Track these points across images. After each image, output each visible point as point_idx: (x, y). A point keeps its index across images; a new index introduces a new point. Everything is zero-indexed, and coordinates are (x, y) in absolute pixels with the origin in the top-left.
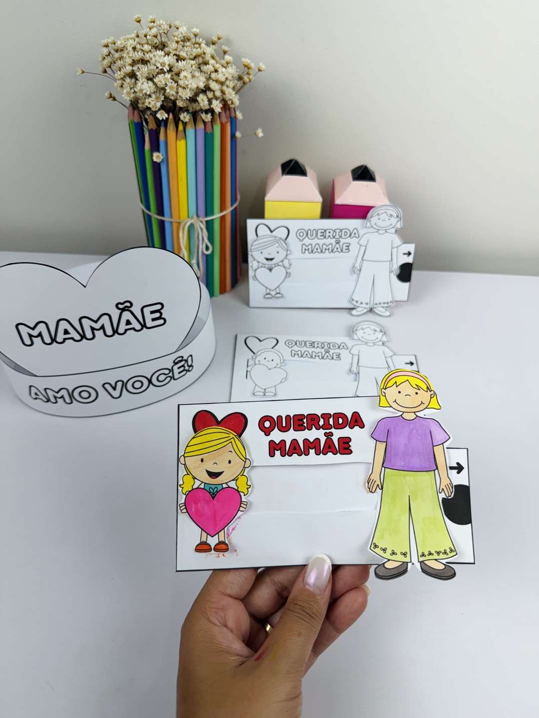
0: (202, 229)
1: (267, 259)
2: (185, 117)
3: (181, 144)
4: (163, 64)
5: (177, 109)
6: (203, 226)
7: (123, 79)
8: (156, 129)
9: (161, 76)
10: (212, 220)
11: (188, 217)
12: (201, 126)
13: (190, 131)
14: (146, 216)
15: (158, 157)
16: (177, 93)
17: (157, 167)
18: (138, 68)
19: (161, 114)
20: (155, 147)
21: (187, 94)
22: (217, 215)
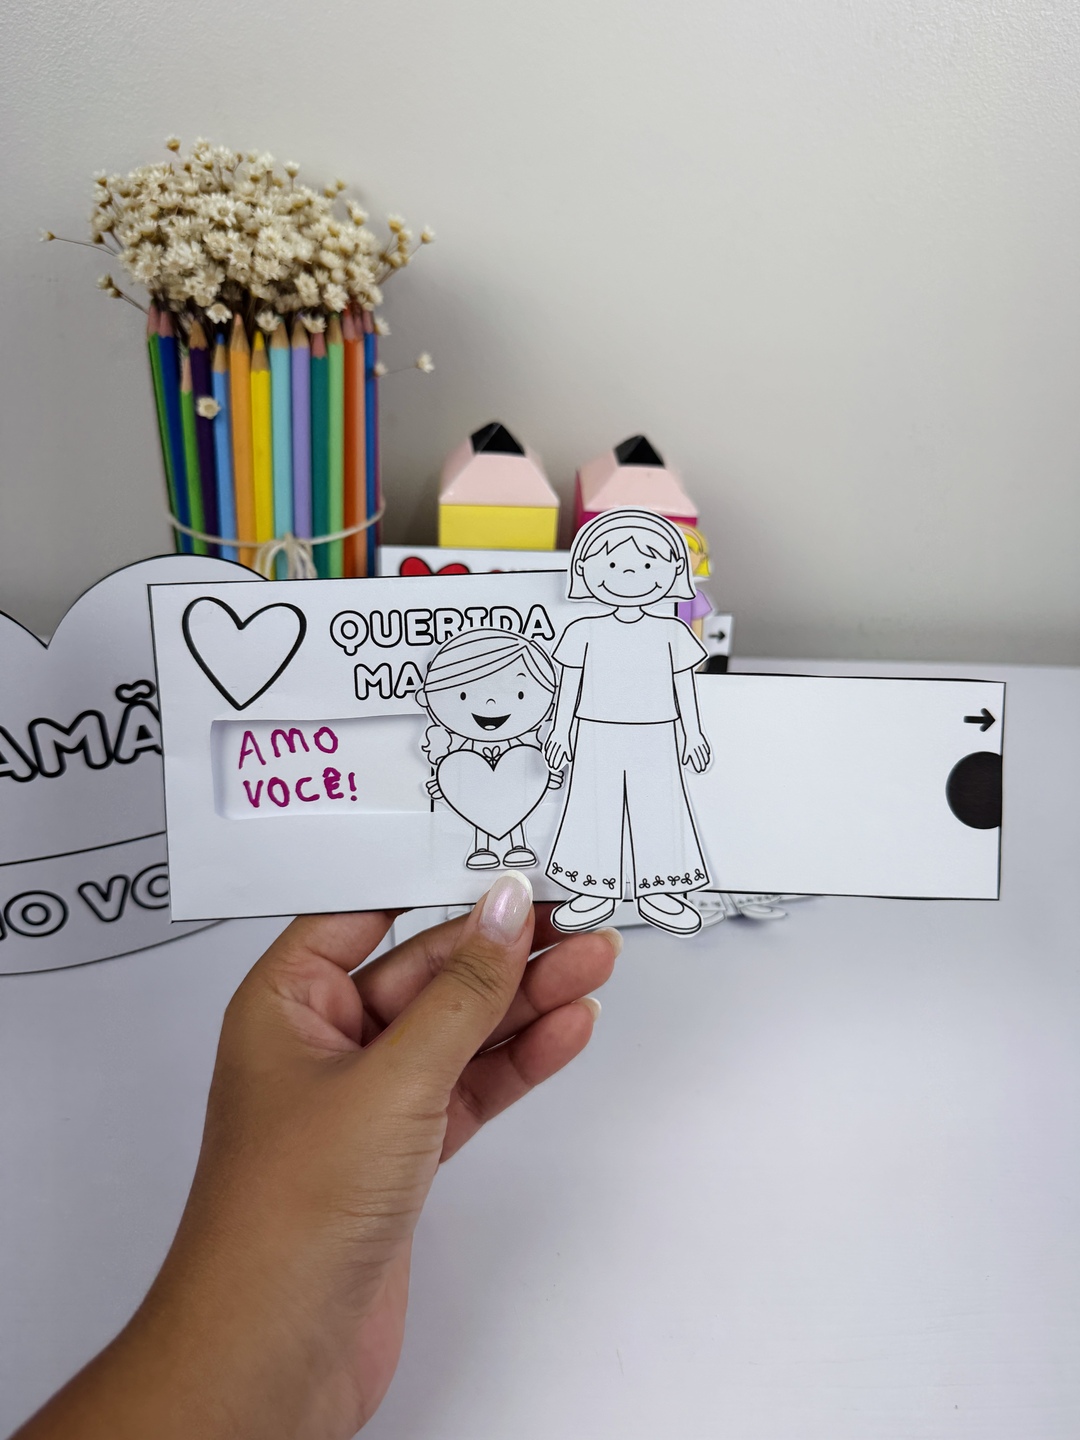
0: (303, 562)
2: (267, 321)
3: (259, 378)
4: (223, 212)
5: (252, 305)
6: (307, 556)
7: (136, 245)
8: (206, 349)
9: (219, 236)
10: (326, 545)
11: (274, 536)
12: (301, 343)
13: (279, 351)
14: (179, 537)
15: (208, 407)
16: (252, 269)
17: (205, 427)
18: (172, 224)
19: (218, 311)
20: (203, 386)
21: (273, 271)
22: (336, 535)
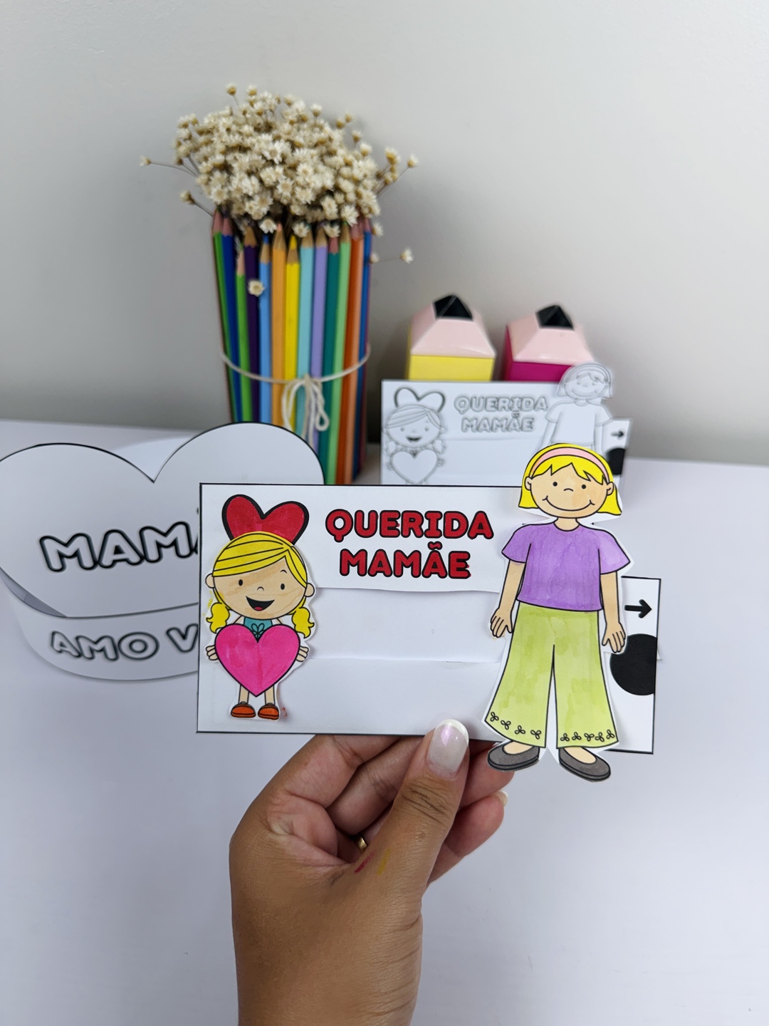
0: (316, 394)
1: (411, 439)
2: (301, 230)
3: (293, 269)
4: (273, 153)
5: (290, 219)
6: (318, 390)
7: (210, 173)
8: (256, 247)
9: (269, 170)
10: (331, 382)
11: (297, 376)
12: (322, 244)
13: (307, 250)
14: (231, 373)
15: (256, 287)
16: (293, 194)
17: (253, 302)
18: (235, 158)
19: (268, 224)
20: (253, 272)
21: (308, 196)
22: (338, 374)
